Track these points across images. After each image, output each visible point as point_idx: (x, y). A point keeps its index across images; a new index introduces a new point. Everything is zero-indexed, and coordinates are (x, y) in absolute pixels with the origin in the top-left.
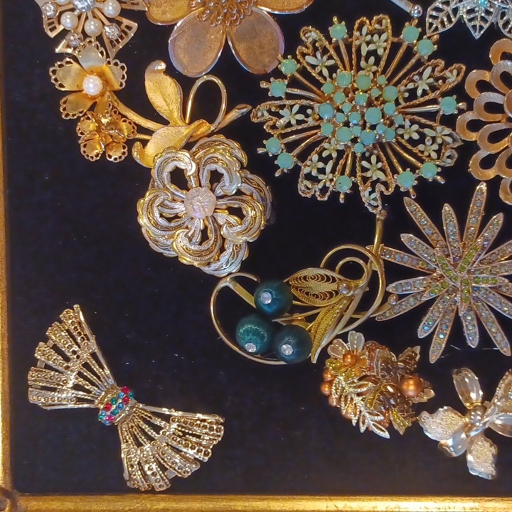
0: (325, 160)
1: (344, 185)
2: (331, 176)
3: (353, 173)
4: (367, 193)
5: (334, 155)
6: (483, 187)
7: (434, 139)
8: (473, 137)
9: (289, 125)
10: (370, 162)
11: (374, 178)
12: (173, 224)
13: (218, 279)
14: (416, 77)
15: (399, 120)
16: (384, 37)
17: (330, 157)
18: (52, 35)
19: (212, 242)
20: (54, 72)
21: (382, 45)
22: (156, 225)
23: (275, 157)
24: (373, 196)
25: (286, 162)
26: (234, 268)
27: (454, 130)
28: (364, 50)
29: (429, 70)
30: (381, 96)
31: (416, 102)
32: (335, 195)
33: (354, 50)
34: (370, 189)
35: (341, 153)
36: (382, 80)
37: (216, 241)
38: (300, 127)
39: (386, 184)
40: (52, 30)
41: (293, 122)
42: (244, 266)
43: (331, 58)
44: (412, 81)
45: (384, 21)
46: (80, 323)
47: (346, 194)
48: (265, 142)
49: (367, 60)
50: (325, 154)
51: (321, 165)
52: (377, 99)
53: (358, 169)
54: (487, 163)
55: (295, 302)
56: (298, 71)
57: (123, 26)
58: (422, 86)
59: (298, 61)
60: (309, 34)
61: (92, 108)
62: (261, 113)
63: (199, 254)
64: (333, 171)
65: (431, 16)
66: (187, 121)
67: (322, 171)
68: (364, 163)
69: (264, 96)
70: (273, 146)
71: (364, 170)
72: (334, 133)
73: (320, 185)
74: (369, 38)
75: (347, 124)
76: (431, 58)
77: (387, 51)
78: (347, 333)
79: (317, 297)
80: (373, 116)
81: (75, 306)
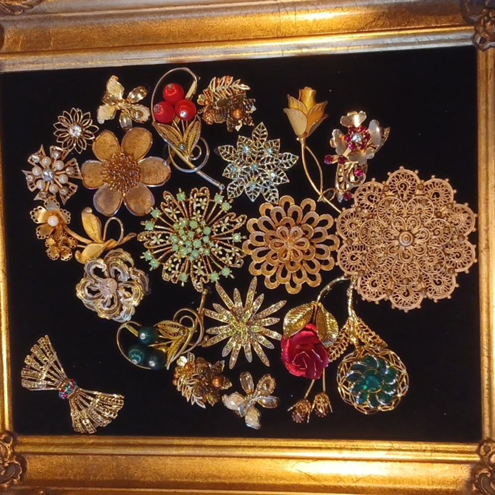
0: (175, 263)
1: (184, 277)
2: (178, 272)
3: (188, 271)
4: (195, 282)
5: (180, 261)
6: (255, 279)
7: (230, 254)
8: (251, 253)
9: (156, 244)
10: (197, 265)
11: (199, 275)
12: (95, 296)
13: (121, 324)
14: (221, 222)
15: (212, 244)
16: (205, 200)
17: (177, 262)
18: (32, 190)
19: (116, 306)
20: (33, 213)
21: (204, 204)
22: (86, 297)
23: (149, 261)
24: (199, 283)
25: (155, 264)
26: (128, 318)
27: (241, 249)
28: (195, 206)
29: (227, 218)
30: (202, 232)
31: (221, 234)
32: (180, 282)
33: (190, 205)
34: (196, 280)
35: (183, 260)
36: (203, 223)
37: (118, 305)
38: (162, 246)
39: (205, 278)
40: (32, 187)
41: (158, 243)
42: (133, 318)
43: (178, 210)
44: (220, 224)
45: (205, 191)
46: (48, 345)
47: (185, 283)
48: (143, 253)
49: (196, 212)
50: (175, 260)
51: (173, 266)
52: (200, 233)
53: (191, 269)
54: (258, 266)
55: (160, 336)
56: (162, 216)
57: (70, 187)
58: (224, 227)
59: (162, 211)
60: (167, 196)
61: (53, 233)
62: (142, 237)
63: (109, 313)
64: (179, 269)
65: (230, 189)
66: (104, 239)
67: (174, 269)
68: (195, 267)
69: (143, 229)
70: (148, 255)
71: (195, 270)
72: (179, 250)
73: (173, 276)
74: (197, 200)
75: (184, 246)
76: (228, 212)
77: (207, 207)
78: (187, 353)
79: (171, 335)
80: (197, 243)
81: (46, 336)
